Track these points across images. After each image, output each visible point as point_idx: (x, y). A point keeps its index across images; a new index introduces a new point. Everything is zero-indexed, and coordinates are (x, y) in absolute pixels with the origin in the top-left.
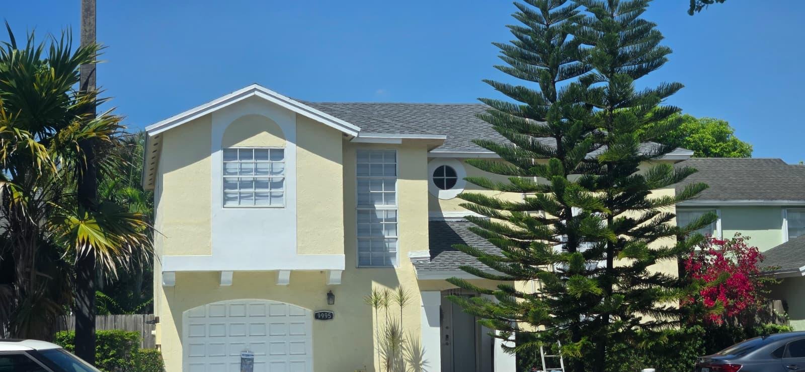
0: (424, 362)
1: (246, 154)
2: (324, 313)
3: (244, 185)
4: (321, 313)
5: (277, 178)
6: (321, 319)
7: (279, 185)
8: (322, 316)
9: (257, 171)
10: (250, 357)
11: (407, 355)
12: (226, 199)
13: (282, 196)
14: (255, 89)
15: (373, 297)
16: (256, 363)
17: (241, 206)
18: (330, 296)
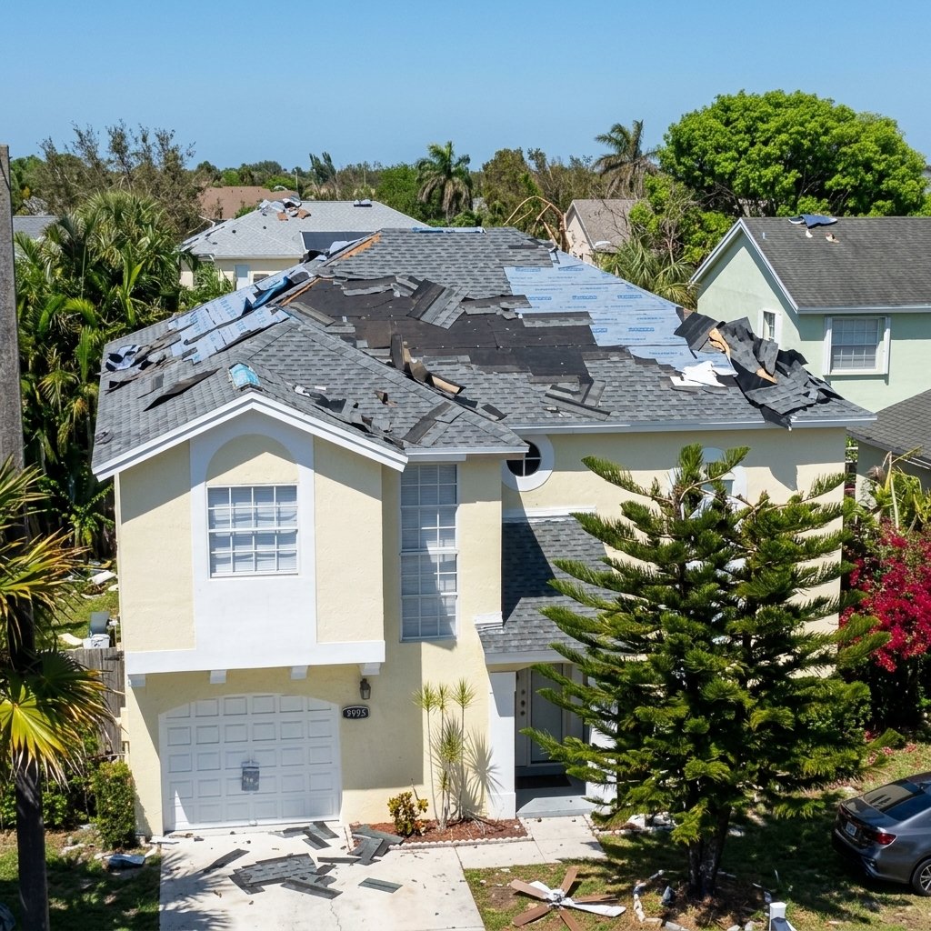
0: (491, 768)
1: (241, 493)
2: (356, 709)
3: (240, 540)
4: (351, 709)
5: (286, 528)
6: (351, 717)
7: (290, 538)
8: (354, 713)
9: (258, 518)
10: (255, 770)
11: (468, 759)
12: (214, 562)
13: (295, 554)
14: (252, 400)
15: (424, 697)
16: (262, 777)
17: (235, 574)
18: (365, 685)
